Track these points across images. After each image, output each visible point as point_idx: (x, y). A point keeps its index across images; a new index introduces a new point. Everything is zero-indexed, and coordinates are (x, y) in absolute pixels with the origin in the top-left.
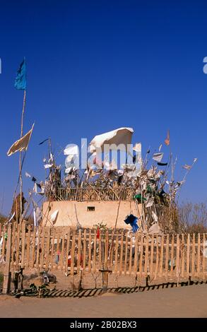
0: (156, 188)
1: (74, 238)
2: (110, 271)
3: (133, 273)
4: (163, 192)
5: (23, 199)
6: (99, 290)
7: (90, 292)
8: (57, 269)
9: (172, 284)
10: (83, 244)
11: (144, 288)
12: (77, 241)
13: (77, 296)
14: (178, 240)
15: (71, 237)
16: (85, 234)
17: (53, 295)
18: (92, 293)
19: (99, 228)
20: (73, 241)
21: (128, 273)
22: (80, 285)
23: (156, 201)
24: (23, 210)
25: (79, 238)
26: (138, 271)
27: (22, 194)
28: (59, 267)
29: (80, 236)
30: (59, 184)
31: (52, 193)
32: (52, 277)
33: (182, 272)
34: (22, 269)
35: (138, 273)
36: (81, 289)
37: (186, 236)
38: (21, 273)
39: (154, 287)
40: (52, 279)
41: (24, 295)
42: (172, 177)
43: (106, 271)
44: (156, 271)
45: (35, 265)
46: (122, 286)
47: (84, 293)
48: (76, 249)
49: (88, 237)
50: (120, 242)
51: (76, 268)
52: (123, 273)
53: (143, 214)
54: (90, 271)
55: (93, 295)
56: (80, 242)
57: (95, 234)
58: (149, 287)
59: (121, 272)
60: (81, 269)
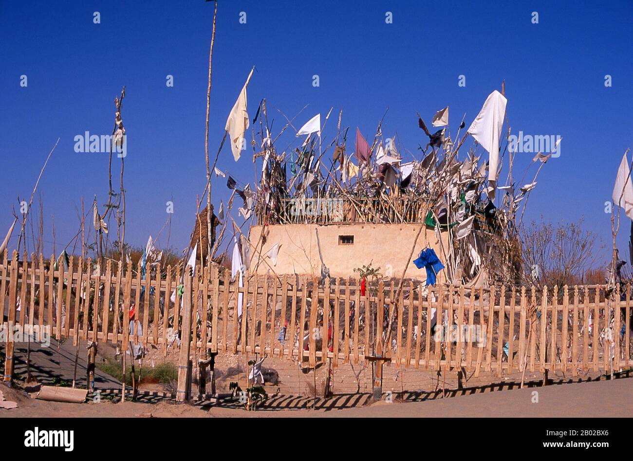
0: (478, 199)
1: (315, 295)
2: (386, 360)
3: (432, 363)
4: (491, 206)
5: (213, 218)
6: (366, 396)
7: (348, 400)
8: (282, 354)
9: (511, 385)
10: (332, 306)
11: (455, 392)
12: (321, 301)
13: (322, 407)
14: (524, 300)
15: (310, 292)
16: (337, 287)
17: (275, 404)
18: (352, 401)
19: (364, 276)
20: (314, 301)
21: (422, 362)
22: (328, 386)
23: (476, 225)
24: (213, 241)
25: (325, 295)
26: (443, 358)
27: (212, 208)
28: (286, 351)
29: (327, 290)
30: (282, 191)
31: (268, 209)
32: (272, 374)
33: (532, 362)
34: (213, 355)
35: (443, 363)
36: (329, 395)
37: (539, 291)
38: (212, 363)
39: (473, 390)
40: (271, 376)
41: (219, 404)
42: (510, 175)
43: (380, 359)
44: (479, 360)
45: (240, 347)
46: (411, 390)
47: (335, 402)
48: (321, 317)
49: (342, 292)
50: (407, 302)
51: (319, 354)
52: (413, 362)
53: (452, 249)
54: (348, 359)
55: (354, 405)
56: (326, 303)
57: (358, 288)
58: (464, 391)
59: (408, 361)
60: (331, 355)
